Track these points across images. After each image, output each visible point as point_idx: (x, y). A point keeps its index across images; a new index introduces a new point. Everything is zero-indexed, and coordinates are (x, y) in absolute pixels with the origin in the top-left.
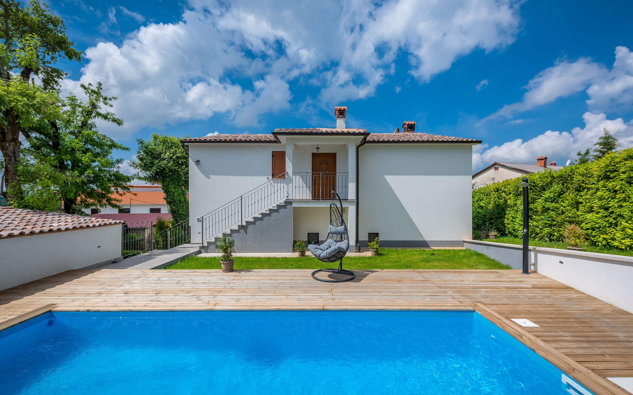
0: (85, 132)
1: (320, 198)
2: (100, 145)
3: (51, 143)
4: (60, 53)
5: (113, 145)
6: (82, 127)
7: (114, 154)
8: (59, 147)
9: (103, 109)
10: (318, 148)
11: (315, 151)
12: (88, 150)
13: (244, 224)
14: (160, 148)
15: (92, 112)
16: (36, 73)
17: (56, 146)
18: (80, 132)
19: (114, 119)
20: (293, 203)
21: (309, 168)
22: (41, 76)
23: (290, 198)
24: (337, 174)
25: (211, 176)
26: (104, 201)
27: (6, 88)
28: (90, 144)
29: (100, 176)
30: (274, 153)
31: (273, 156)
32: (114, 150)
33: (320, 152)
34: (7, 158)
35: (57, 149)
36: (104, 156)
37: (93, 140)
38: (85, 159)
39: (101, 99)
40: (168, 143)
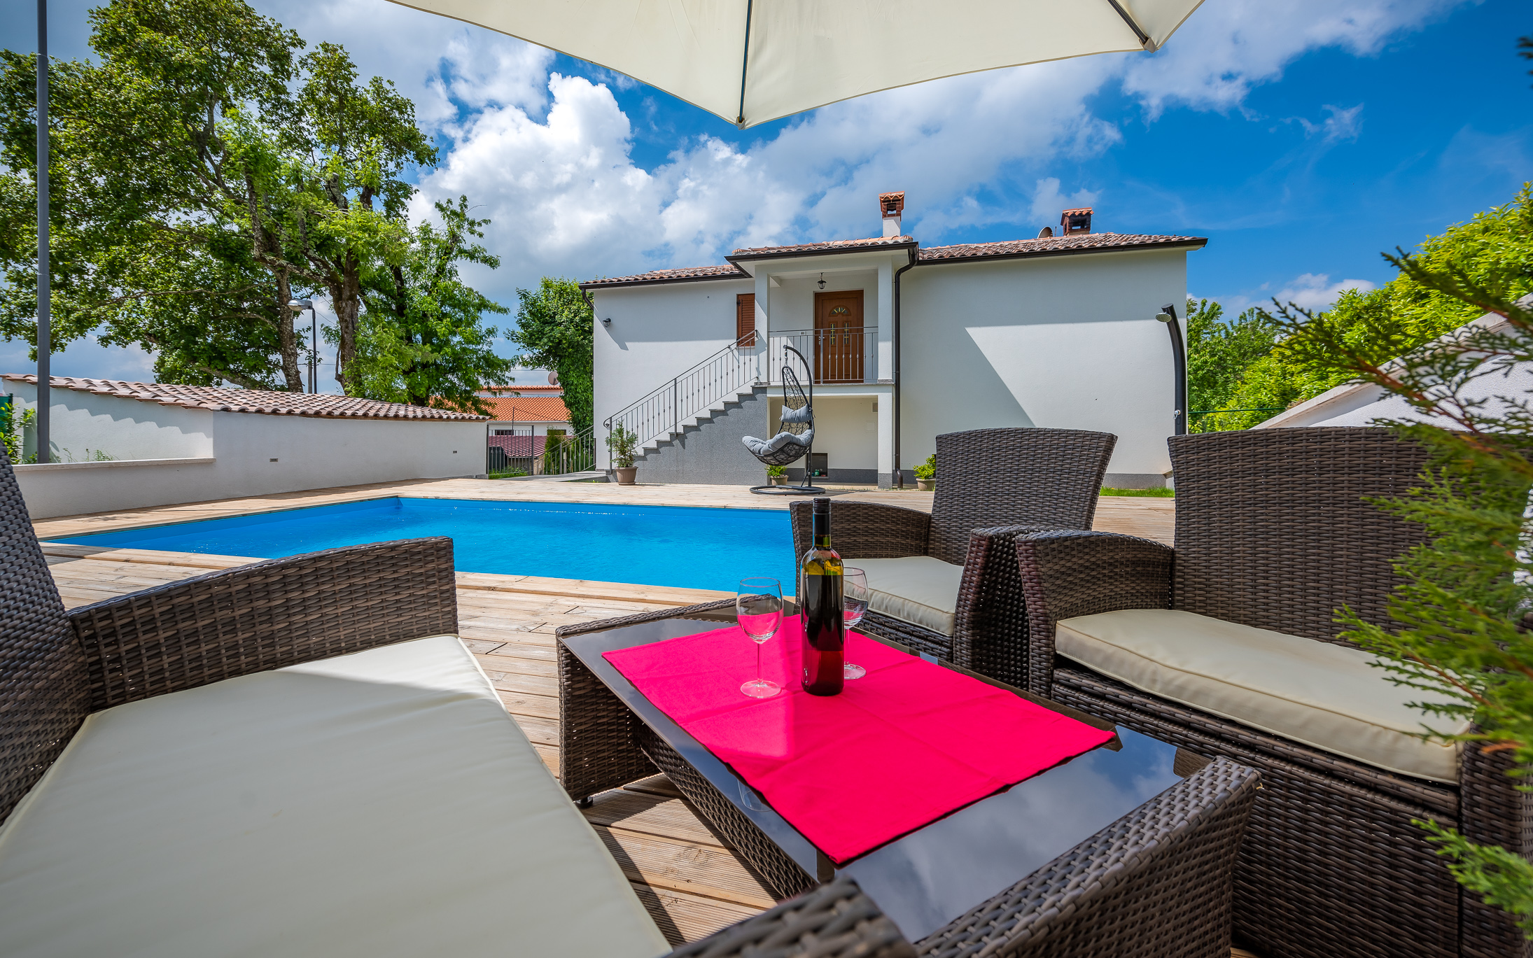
0: (442, 283)
1: (821, 380)
2: (462, 305)
3: (394, 307)
4: (408, 156)
5: (483, 305)
6: (437, 276)
7: (486, 320)
8: (405, 312)
9: (469, 241)
10: (822, 282)
11: (819, 290)
12: (445, 315)
13: (680, 430)
14: (553, 304)
15: (452, 249)
16: (378, 195)
17: (400, 312)
18: (435, 284)
19: (485, 257)
20: (769, 390)
21: (807, 322)
22: (383, 196)
23: (763, 379)
25: (628, 344)
26: (469, 404)
27: (344, 221)
28: (450, 305)
29: (463, 359)
30: (740, 298)
31: (738, 303)
32: (485, 313)
33: (825, 290)
34: (344, 325)
35: (402, 315)
36: (469, 324)
37: (452, 298)
38: (441, 329)
39: (466, 226)
40: (567, 293)
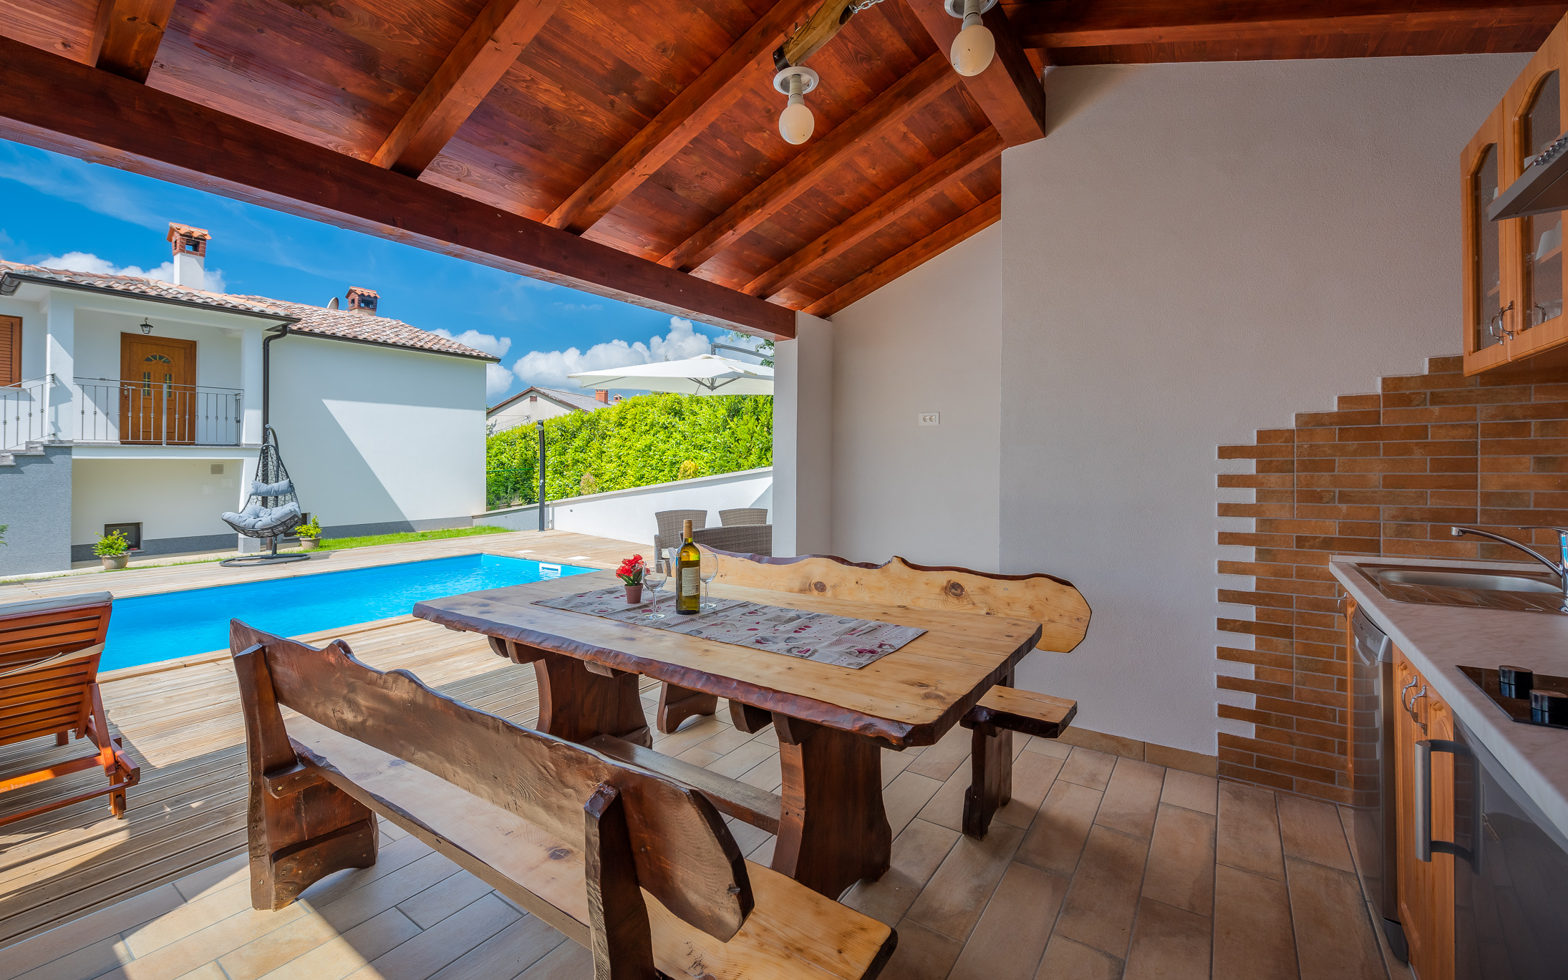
1: (164, 441)
10: (145, 326)
11: (134, 330)
20: (74, 451)
23: (64, 437)
24: (199, 390)
33: (153, 334)
